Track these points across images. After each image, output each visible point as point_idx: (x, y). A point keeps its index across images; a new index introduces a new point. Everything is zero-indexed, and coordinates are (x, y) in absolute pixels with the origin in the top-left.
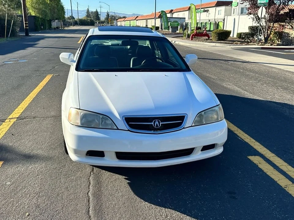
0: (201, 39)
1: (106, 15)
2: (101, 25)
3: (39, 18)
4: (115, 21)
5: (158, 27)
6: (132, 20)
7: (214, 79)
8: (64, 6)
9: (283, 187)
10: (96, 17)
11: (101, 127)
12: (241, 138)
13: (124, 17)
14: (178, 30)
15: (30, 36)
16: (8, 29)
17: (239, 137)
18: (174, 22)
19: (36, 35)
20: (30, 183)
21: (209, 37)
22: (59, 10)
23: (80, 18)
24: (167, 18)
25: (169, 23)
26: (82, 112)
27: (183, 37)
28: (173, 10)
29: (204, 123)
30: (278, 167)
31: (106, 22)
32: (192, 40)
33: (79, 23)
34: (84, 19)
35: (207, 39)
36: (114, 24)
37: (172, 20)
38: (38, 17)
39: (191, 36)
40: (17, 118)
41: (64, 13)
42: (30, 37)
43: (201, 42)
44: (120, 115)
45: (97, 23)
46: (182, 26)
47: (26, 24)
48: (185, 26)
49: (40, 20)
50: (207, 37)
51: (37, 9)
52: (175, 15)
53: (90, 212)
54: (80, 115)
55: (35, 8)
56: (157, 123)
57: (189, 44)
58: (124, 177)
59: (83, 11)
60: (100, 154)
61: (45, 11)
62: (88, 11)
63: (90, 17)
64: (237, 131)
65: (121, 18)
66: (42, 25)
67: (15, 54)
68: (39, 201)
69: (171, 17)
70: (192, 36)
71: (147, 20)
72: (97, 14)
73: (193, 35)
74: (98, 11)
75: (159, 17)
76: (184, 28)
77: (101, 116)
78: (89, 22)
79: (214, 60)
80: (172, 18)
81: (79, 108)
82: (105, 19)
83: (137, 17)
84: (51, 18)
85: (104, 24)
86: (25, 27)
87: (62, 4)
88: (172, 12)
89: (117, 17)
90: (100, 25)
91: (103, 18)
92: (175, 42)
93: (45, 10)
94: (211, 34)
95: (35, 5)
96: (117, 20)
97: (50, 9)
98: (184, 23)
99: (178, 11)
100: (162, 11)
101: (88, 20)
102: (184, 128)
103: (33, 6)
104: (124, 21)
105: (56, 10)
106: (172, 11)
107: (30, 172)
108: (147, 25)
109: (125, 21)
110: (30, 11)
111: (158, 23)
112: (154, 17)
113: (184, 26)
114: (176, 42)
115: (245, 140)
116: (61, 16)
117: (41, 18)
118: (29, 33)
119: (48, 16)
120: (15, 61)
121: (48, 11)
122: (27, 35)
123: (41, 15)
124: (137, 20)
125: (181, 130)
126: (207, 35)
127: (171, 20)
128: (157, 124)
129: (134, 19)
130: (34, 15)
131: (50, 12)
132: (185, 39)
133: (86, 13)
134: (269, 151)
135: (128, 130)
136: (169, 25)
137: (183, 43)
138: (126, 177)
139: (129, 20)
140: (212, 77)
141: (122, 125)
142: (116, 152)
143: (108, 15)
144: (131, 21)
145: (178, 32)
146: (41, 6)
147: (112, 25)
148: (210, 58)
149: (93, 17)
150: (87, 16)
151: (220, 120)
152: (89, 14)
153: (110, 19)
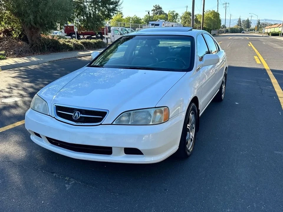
4: (264, 29)
10: (246, 26)
23: (232, 26)
34: (234, 27)
36: (263, 31)
41: (220, 24)
45: (246, 30)
51: (206, 23)
56: (77, 114)
59: (235, 20)
62: (240, 19)
63: (241, 26)
72: (248, 23)
74: (249, 20)
78: (238, 30)
83: (280, 25)
85: (252, 32)
91: (253, 26)
93: (210, 24)
96: (266, 27)
101: (238, 28)
102: (101, 124)
109: (271, 28)
128: (76, 116)
133: (238, 22)
135: (54, 118)
139: (274, 27)
143: (259, 23)
147: (260, 32)
149: (244, 25)
150: (238, 25)
151: (151, 123)
152: (240, 23)
153: (260, 26)
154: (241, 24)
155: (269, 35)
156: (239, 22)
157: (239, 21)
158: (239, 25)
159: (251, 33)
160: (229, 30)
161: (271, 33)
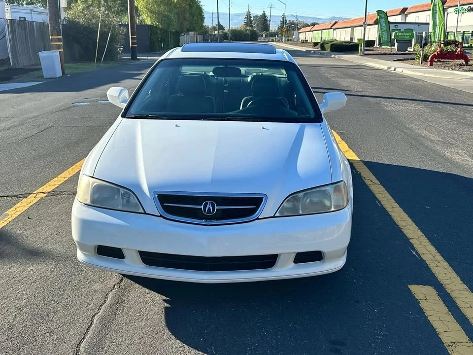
0: (451, 64)
1: (281, 21)
2: (270, 40)
3: (159, 28)
4: (296, 32)
5: (374, 42)
6: (325, 29)
7: (432, 141)
8: (203, 8)
9: (445, 345)
10: (262, 26)
11: (120, 208)
12: (417, 252)
13: (314, 25)
14: (411, 46)
15: (139, 60)
16: (101, 48)
17: (414, 249)
18: (407, 31)
19: (149, 58)
20: (18, 292)
21: (467, 61)
22: (193, 15)
23: (234, 27)
24: (389, 23)
25: (393, 34)
26: (95, 182)
27: (415, 59)
28: (407, 8)
29: (301, 212)
30: (459, 308)
32: (431, 65)
33: (230, 38)
34: (240, 29)
35: (461, 65)
36: (294, 37)
37: (403, 28)
38: (156, 27)
39: (430, 58)
40: (49, 192)
41: (202, 19)
42: (137, 62)
43: (449, 69)
44: (150, 189)
45: (262, 36)
46: (419, 39)
47: (132, 39)
48: (425, 39)
49: (159, 32)
50: (463, 61)
51: (155, 13)
52: (411, 18)
53: (82, 345)
54: (92, 186)
55: (152, 12)
56: (209, 206)
57: (423, 74)
58: (164, 297)
59: (239, 15)
60: (116, 253)
61: (167, 17)
62: (249, 14)
64: (418, 239)
65: (307, 25)
66: (163, 40)
67: (99, 90)
68: (17, 319)
69: (404, 21)
70: (432, 58)
71: (352, 28)
72: (264, 21)
73: (434, 56)
74: (266, 14)
75: (376, 23)
76: (424, 42)
77: (122, 191)
78: (248, 34)
79: (454, 106)
80: (405, 23)
81: (92, 176)
82: (278, 29)
83: (336, 22)
84: (177, 29)
85: (274, 38)
86: (131, 44)
87: (200, 4)
88: (405, 13)
89: (300, 24)
90: (267, 40)
91: (274, 27)
92: (395, 70)
93: (169, 15)
94: (471, 54)
95: (152, 6)
96: (299, 29)
97: (178, 14)
98: (424, 33)
99: (417, 10)
100: (379, 12)
101: (246, 31)
102: (258, 219)
103: (148, 9)
104: (310, 31)
105: (188, 15)
106: (405, 10)
107: (26, 275)
108: (352, 39)
109: (313, 31)
110: (144, 16)
111: (373, 33)
112: (362, 23)
113: (423, 39)
114: (397, 70)
115: (423, 257)
116: (195, 25)
117: (162, 29)
118: (138, 55)
119: (173, 26)
120: (93, 101)
121: (173, 17)
122: (134, 58)
123: (161, 23)
124: (335, 29)
125: (253, 222)
126: (462, 56)
127: (401, 27)
128: (209, 208)
129: (329, 27)
130: (149, 23)
131: (178, 18)
132: (417, 64)
133: (246, 18)
134: (458, 279)
135: (161, 216)
136: (393, 37)
137: (411, 71)
138: (167, 298)
139: (319, 29)
140: (432, 137)
141: (152, 206)
142: (139, 251)
143: (284, 21)
144: (323, 31)
145: (410, 50)
146: (162, 8)
147: (290, 38)
148: (451, 102)
149: (258, 25)
150: (247, 24)
151: (333, 209)
152: (251, 20)
154: (251, 22)
155: (323, 48)
156: (248, 18)
157: (248, 16)
158: (248, 26)
159: (273, 41)
160: (229, 35)
161: (330, 44)
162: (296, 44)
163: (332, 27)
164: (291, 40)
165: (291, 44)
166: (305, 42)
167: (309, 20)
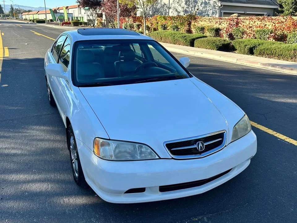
1: (10, 9)
2: (6, 19)
4: (20, 15)
6: (35, 14)
13: (29, 11)
31: (11, 15)
36: (19, 17)
45: (1, 16)
65: (26, 12)
82: (9, 12)
83: (39, 11)
85: (9, 18)
88: (68, 8)
89: (22, 10)
96: (22, 13)
102: (225, 146)
104: (28, 15)
109: (29, 15)
124: (39, 14)
128: (201, 146)
135: (173, 158)
139: (32, 14)
143: (12, 8)
147: (17, 18)
153: (15, 12)
155: (33, 22)
159: (8, 19)
161: (36, 20)
162: (22, 20)
163: (37, 13)
164: (18, 19)
165: (19, 20)
166: (26, 20)
167: (26, 8)
